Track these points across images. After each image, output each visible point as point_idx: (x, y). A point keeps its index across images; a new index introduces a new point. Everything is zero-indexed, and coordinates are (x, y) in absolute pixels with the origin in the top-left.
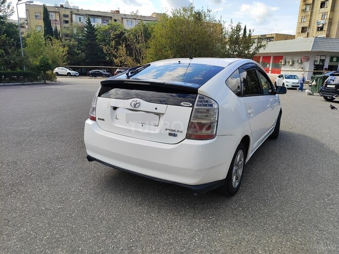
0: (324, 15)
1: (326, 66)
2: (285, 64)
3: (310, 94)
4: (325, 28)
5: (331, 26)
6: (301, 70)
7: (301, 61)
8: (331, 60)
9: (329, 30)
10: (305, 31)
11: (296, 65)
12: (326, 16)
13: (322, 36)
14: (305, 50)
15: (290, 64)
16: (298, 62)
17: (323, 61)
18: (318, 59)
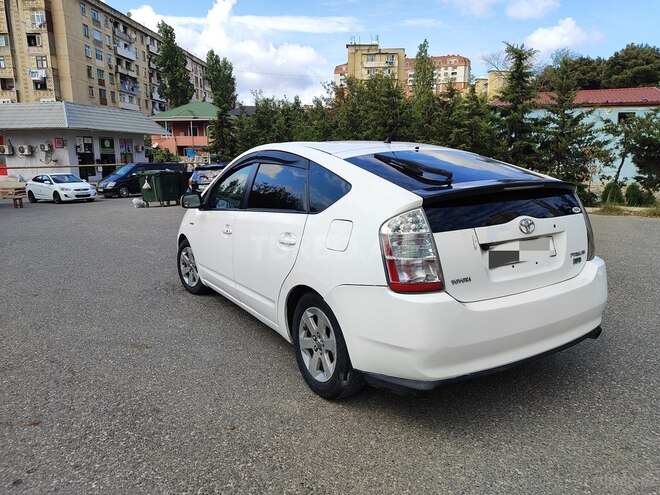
0: (40, 59)
1: (97, 155)
2: (12, 154)
3: (142, 206)
4: (50, 84)
5: (59, 82)
6: (52, 164)
7: (50, 147)
8: (103, 146)
9: (58, 89)
10: (11, 88)
11: (41, 155)
12: (45, 62)
13: (50, 100)
14: (54, 126)
15: (26, 152)
16: (43, 149)
17: (89, 146)
18: (80, 142)
